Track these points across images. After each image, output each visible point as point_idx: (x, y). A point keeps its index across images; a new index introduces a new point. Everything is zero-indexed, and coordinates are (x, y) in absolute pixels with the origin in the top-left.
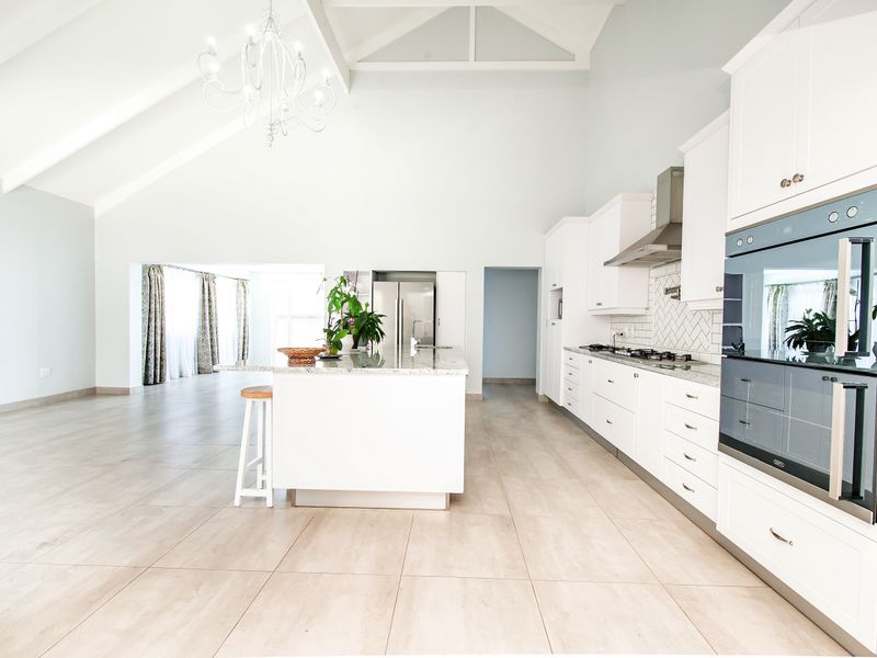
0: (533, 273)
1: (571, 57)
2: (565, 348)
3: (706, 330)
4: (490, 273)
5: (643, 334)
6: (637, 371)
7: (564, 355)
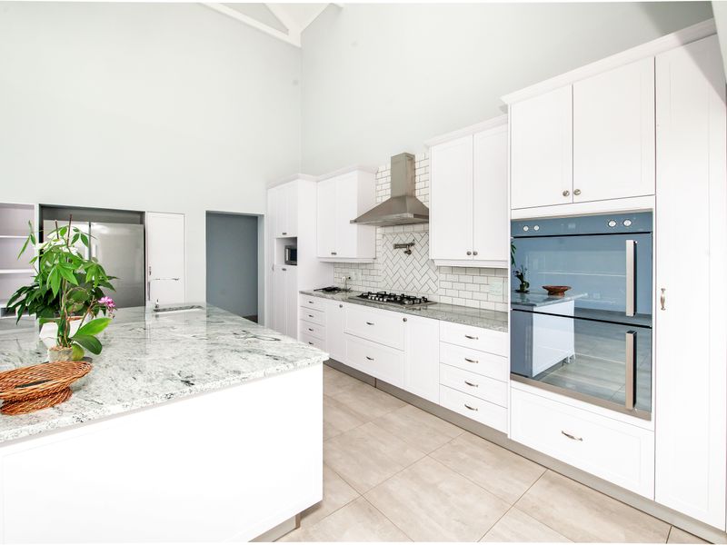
0: (253, 221)
1: (286, 31)
2: (302, 293)
3: (434, 278)
4: (212, 217)
5: (371, 278)
6: (406, 316)
7: (300, 299)
